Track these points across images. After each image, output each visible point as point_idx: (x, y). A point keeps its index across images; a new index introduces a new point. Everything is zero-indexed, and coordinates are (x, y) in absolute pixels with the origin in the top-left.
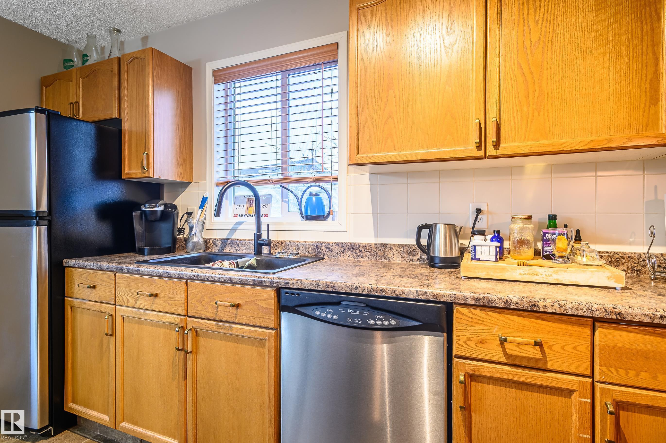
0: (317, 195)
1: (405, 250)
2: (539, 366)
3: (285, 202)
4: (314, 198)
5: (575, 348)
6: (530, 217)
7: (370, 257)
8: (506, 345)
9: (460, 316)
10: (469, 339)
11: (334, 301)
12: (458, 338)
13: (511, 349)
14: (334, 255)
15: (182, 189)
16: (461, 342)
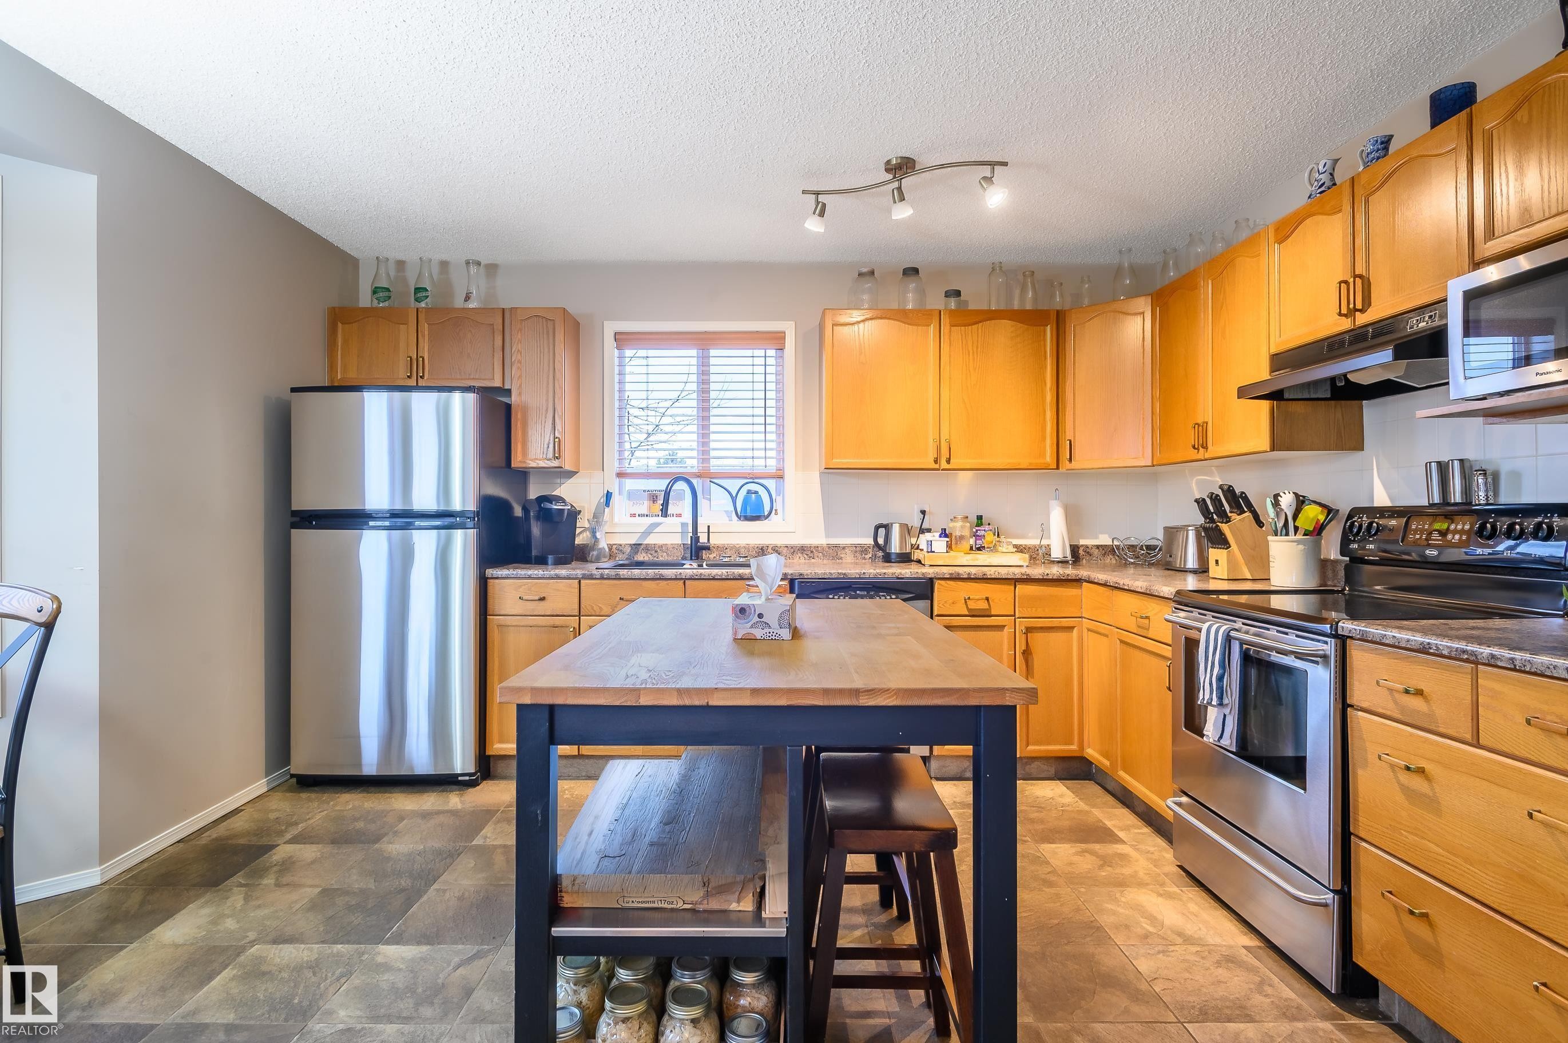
0: (756, 492)
1: (858, 549)
2: (987, 613)
3: (707, 499)
4: (753, 495)
5: (1006, 599)
6: (967, 517)
7: (822, 557)
8: (969, 602)
9: (940, 587)
10: (946, 602)
12: (939, 602)
13: (972, 605)
15: (563, 481)
16: (940, 605)
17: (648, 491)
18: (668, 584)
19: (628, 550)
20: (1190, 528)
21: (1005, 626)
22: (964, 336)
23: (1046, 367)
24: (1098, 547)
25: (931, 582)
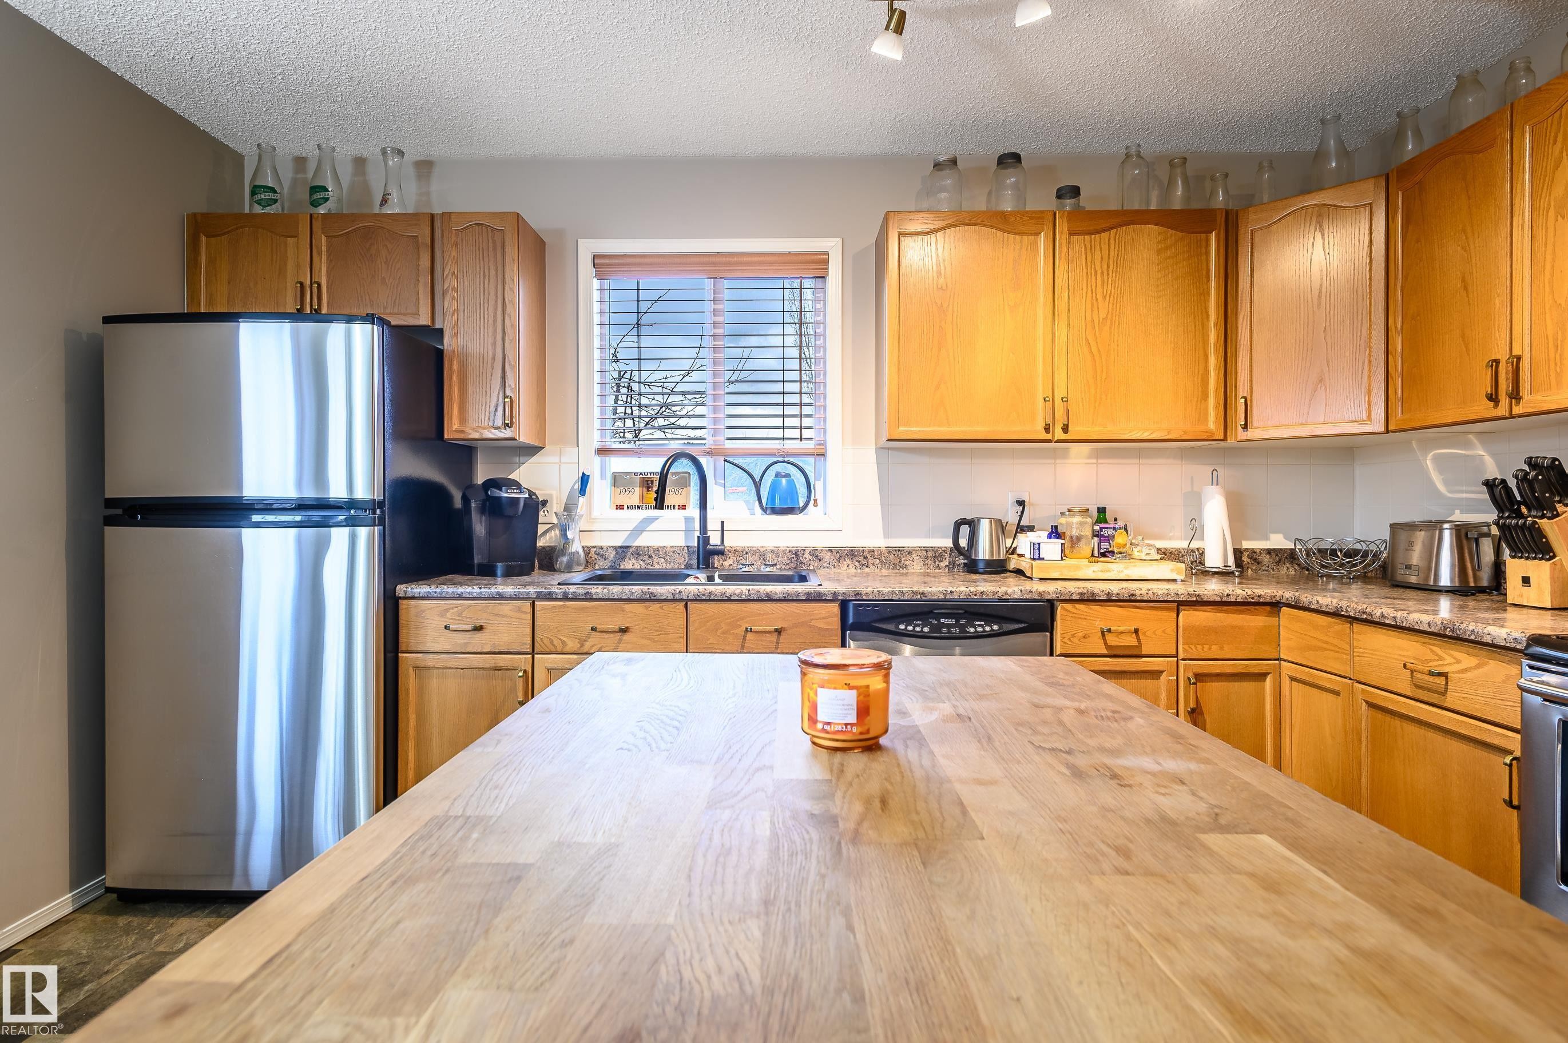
0: (788, 476)
1: (929, 554)
2: (1136, 652)
3: (720, 485)
4: (784, 480)
5: (1164, 631)
7: (879, 565)
8: (1109, 636)
9: (1065, 613)
10: (1073, 636)
11: (926, 610)
12: (1063, 635)
13: (1112, 640)
14: (825, 565)
15: (522, 459)
16: (1065, 640)
17: (641, 474)
18: (661, 608)
19: (611, 555)
20: (1446, 526)
21: (1162, 672)
22: (1089, 248)
23: (1208, 293)
24: (1269, 552)
25: (1051, 605)
